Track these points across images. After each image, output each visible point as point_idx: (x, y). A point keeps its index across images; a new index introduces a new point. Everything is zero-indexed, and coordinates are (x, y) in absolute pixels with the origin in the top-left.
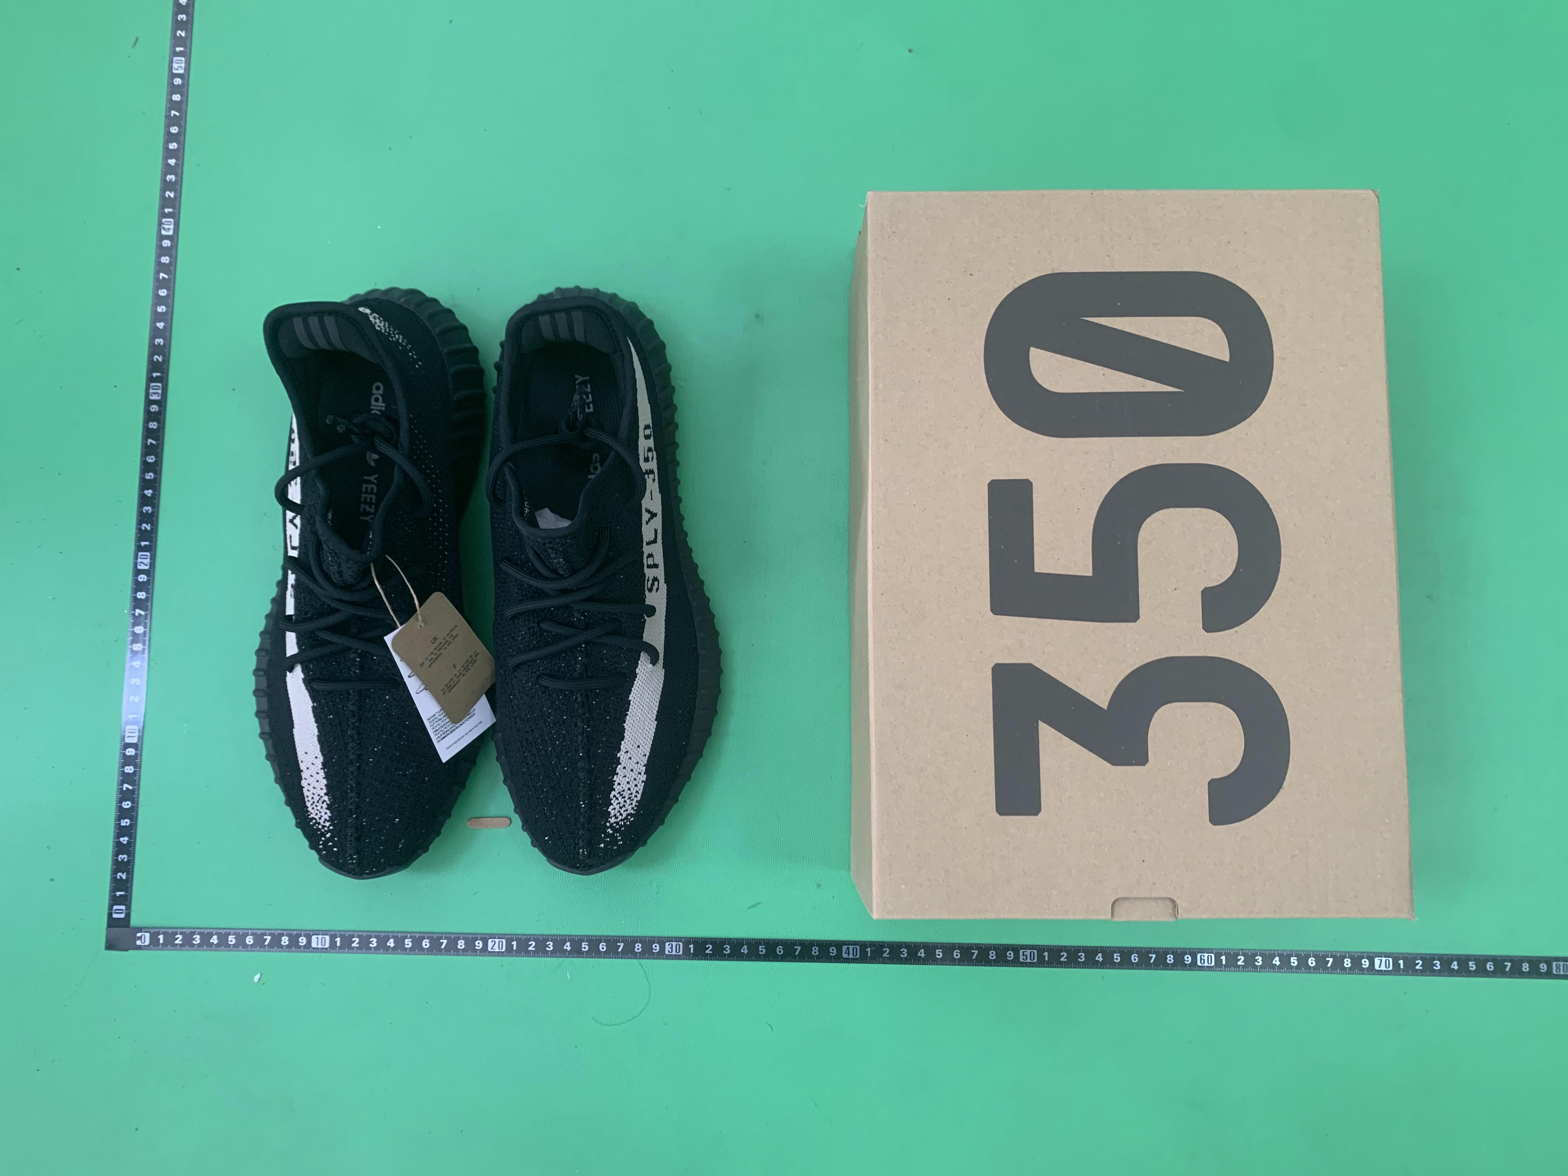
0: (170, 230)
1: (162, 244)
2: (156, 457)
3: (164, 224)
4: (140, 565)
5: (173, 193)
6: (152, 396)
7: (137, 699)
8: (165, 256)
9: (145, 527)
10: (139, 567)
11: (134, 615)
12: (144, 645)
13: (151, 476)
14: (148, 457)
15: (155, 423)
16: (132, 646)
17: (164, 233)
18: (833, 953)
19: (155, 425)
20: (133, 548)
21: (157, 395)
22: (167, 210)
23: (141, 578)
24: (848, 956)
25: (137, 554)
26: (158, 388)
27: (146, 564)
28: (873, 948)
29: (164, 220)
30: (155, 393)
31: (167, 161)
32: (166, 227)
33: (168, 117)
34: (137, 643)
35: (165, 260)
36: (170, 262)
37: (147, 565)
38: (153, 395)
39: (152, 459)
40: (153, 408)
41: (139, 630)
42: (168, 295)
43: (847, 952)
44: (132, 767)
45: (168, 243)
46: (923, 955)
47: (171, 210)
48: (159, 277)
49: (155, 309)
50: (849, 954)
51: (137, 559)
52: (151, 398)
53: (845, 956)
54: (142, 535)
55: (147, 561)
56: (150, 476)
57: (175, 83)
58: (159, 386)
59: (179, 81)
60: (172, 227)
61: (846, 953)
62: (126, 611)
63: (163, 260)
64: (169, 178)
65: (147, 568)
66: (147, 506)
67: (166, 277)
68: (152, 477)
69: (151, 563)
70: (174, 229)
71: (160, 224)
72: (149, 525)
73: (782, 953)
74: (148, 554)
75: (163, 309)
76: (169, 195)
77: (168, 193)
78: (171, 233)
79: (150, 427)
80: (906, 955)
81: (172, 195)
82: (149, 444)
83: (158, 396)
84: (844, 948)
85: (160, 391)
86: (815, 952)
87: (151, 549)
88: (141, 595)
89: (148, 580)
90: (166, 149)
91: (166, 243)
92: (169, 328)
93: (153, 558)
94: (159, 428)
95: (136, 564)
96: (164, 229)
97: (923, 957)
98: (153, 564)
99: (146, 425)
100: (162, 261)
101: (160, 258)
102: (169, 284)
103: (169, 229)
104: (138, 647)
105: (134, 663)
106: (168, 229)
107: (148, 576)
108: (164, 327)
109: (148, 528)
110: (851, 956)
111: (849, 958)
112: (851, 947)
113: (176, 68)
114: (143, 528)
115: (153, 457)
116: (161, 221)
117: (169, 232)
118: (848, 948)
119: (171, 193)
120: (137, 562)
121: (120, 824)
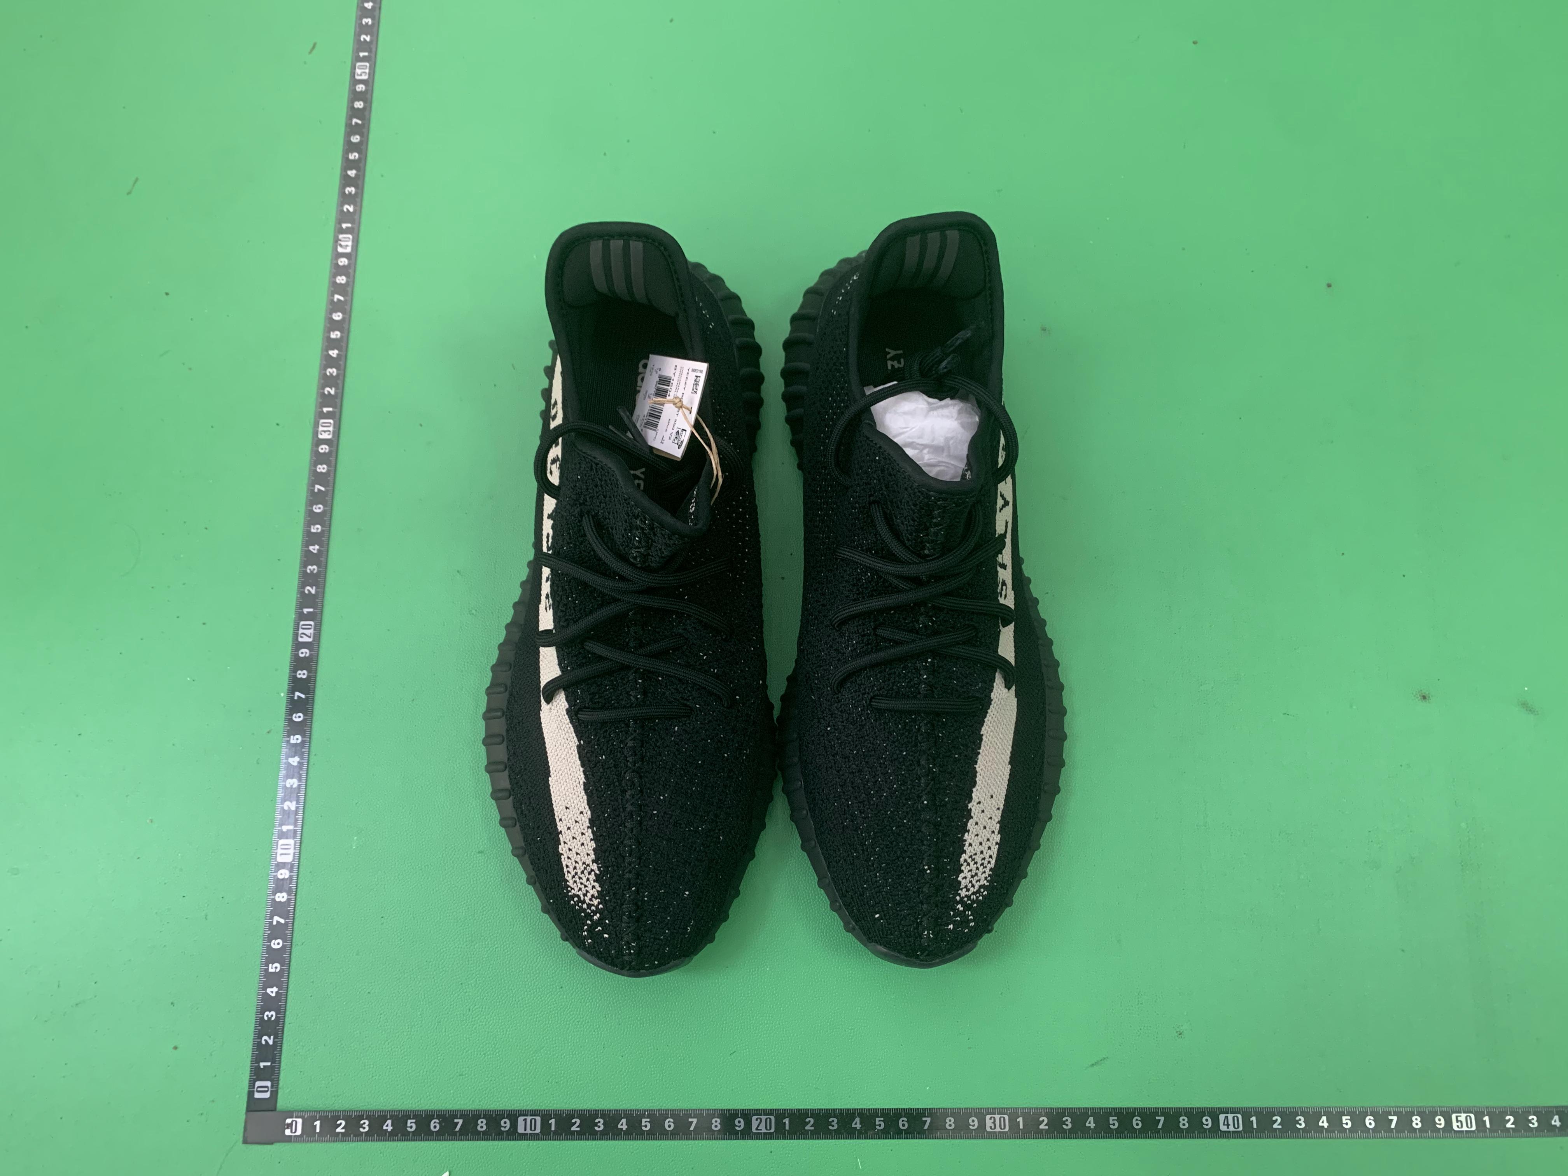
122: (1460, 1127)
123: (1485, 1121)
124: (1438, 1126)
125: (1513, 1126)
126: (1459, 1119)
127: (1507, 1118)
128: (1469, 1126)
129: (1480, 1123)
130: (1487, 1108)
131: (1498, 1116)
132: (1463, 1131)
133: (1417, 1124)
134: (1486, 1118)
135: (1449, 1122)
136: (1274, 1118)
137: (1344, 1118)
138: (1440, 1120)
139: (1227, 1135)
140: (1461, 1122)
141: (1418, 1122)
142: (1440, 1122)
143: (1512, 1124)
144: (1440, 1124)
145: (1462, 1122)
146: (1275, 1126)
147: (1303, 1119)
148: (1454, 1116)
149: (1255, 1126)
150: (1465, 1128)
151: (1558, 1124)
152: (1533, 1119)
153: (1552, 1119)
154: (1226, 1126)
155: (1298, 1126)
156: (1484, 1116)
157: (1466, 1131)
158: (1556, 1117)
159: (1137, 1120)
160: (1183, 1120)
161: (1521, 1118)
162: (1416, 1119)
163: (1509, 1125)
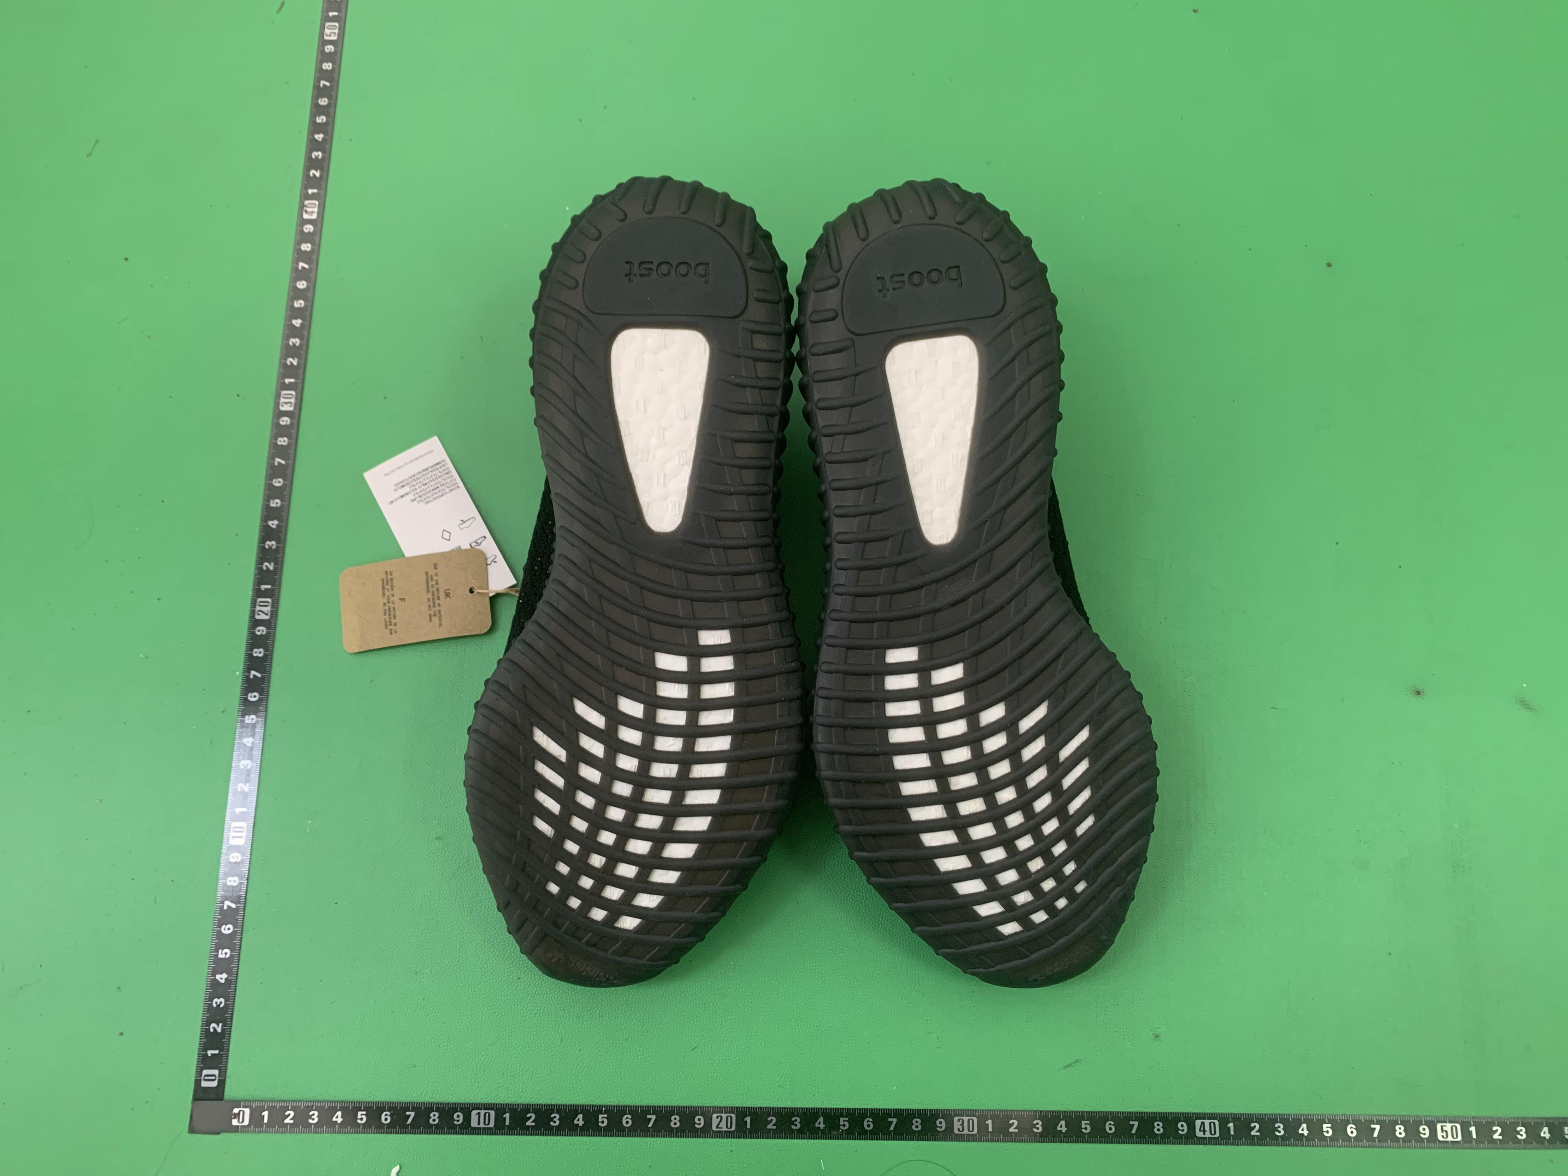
1: (303, 230)
2: (285, 480)
3: (306, 207)
4: (258, 614)
5: (319, 171)
6: (283, 406)
7: (246, 788)
8: (306, 243)
9: (266, 566)
10: (257, 617)
11: (248, 677)
12: (259, 717)
14: (275, 482)
15: (286, 439)
16: (244, 717)
17: (306, 216)
18: (1183, 1131)
19: (284, 441)
21: (290, 404)
22: (310, 191)
23: (259, 631)
24: (1204, 1134)
25: (255, 601)
26: (290, 396)
27: (266, 612)
28: (1238, 1123)
29: (306, 202)
30: (286, 403)
31: (314, 136)
32: (309, 210)
33: (317, 87)
34: (250, 713)
35: (306, 247)
36: (312, 250)
37: (267, 614)
38: (284, 405)
39: (279, 482)
40: (283, 421)
41: (253, 697)
42: (308, 288)
43: (1202, 1129)
46: (1305, 1133)
47: (315, 191)
48: (297, 268)
49: (291, 303)
50: (1204, 1131)
51: (255, 607)
52: (282, 408)
53: (1199, 1134)
54: (263, 576)
55: (268, 609)
56: (277, 505)
57: (326, 51)
58: (292, 395)
59: (331, 49)
60: (316, 210)
61: (1200, 1131)
63: (304, 247)
64: (315, 156)
65: (267, 617)
66: (270, 540)
67: (307, 266)
68: (280, 507)
69: (272, 612)
70: (319, 212)
71: (302, 207)
72: (272, 564)
73: (1113, 1130)
74: (269, 600)
75: (301, 304)
76: (313, 174)
77: (312, 172)
78: (314, 217)
79: (279, 443)
80: (1282, 1133)
81: (318, 174)
82: (276, 464)
83: (290, 406)
84: (1198, 1123)
85: (293, 401)
86: (1159, 1130)
87: (274, 594)
88: (258, 652)
89: (268, 633)
90: (313, 123)
91: (309, 229)
92: (307, 325)
93: (275, 605)
94: (290, 444)
95: (253, 613)
96: (306, 212)
97: (1306, 1135)
98: (274, 613)
99: (274, 441)
100: (303, 249)
101: (300, 246)
102: (309, 275)
103: (312, 212)
104: (251, 719)
105: (245, 740)
106: (312, 210)
107: (268, 628)
108: (301, 324)
109: (271, 567)
110: (1208, 1135)
112: (1207, 1122)
114: (264, 568)
115: (281, 479)
116: (303, 203)
117: (312, 215)
118: (1203, 1123)
119: (317, 171)
120: (254, 611)
121: (217, 955)
122: (1445, 1137)
123: (1471, 1132)
124: (1422, 1136)
125: (1501, 1137)
127: (1494, 1128)
128: (1455, 1136)
129: (1466, 1133)
130: (1474, 1118)
131: (1485, 1128)
133: (1400, 1133)
134: (1473, 1129)
135: (1433, 1132)
136: (1252, 1125)
137: (1325, 1126)
138: (1424, 1129)
139: (1203, 1141)
140: (1446, 1132)
141: (1402, 1131)
142: (1424, 1131)
143: (1500, 1135)
144: (1425, 1134)
145: (1448, 1132)
146: (1253, 1133)
147: (1282, 1126)
148: (1439, 1126)
149: (1232, 1133)
150: (1450, 1139)
151: (1547, 1136)
152: (1521, 1130)
153: (1541, 1131)
154: (1202, 1133)
155: (1277, 1133)
156: (1471, 1126)
157: (1452, 1142)
158: (1546, 1129)
159: (1110, 1124)
160: (1158, 1125)
161: (1509, 1129)
162: (1400, 1128)
163: (1496, 1136)
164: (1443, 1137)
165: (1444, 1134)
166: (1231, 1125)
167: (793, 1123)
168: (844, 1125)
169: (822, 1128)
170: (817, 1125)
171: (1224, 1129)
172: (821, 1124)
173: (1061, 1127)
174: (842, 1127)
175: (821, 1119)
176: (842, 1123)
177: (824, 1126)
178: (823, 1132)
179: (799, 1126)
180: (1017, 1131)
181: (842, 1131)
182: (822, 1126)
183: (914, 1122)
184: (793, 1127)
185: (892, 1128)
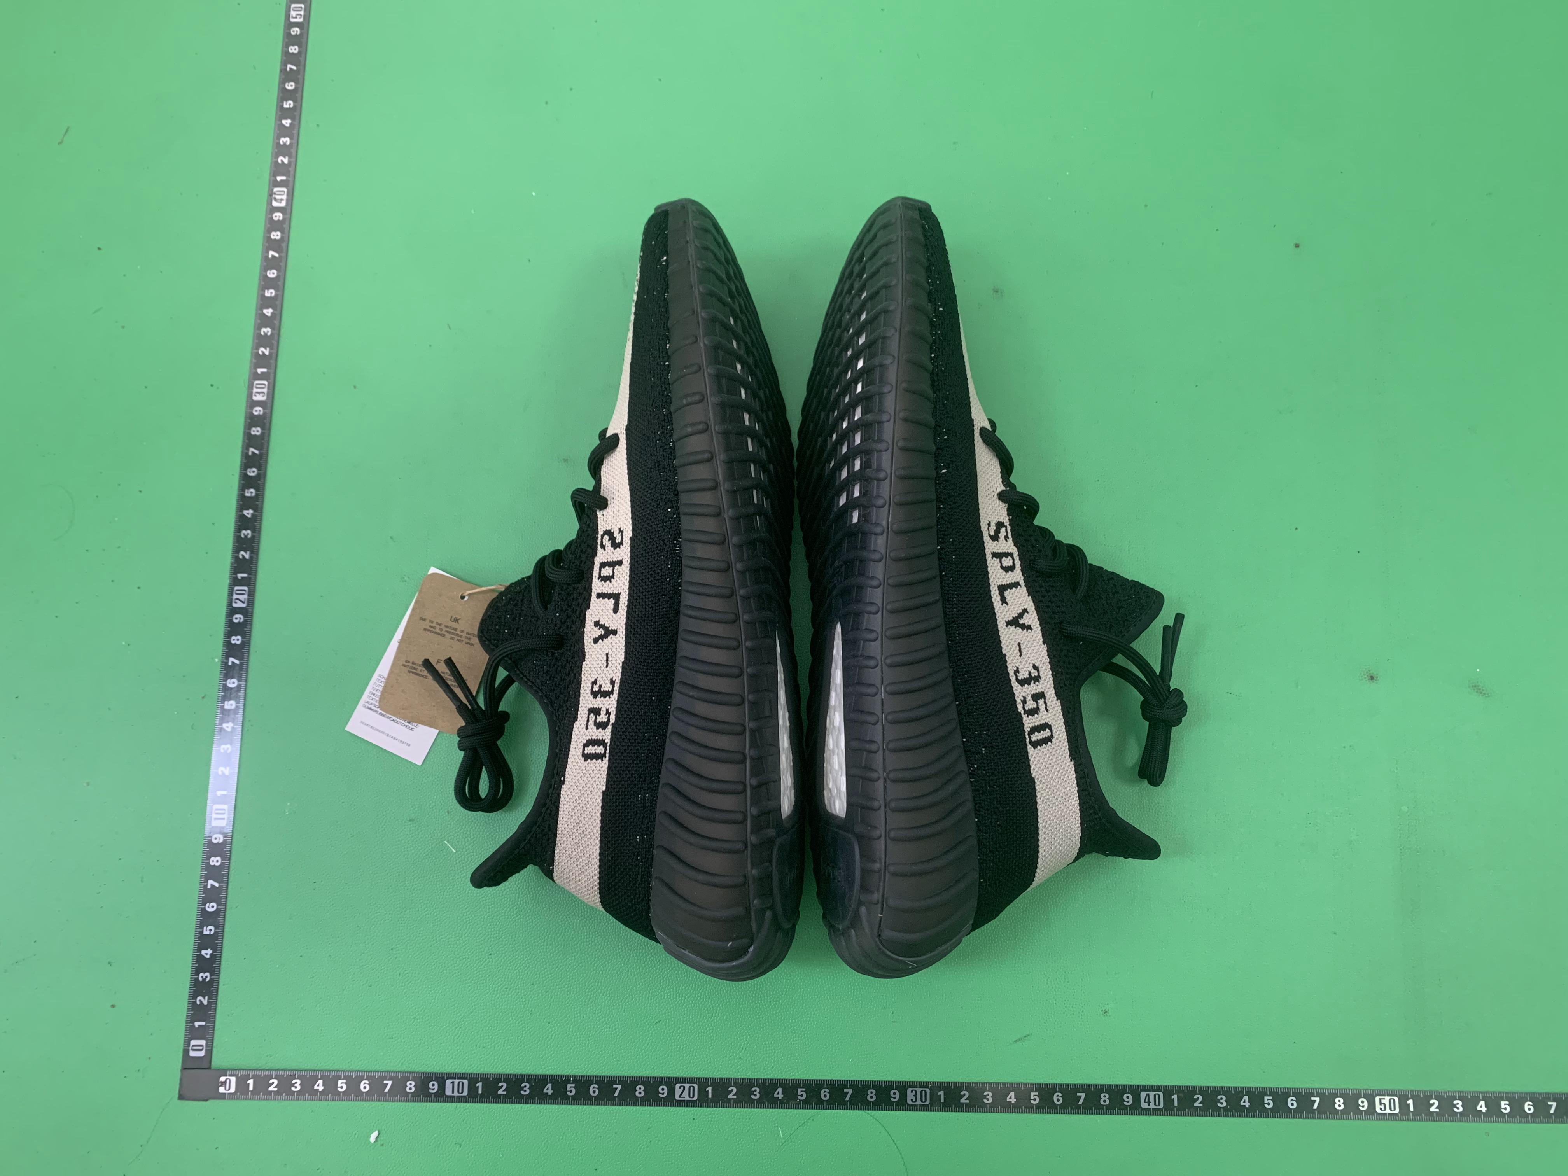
0: (282, 202)
1: (272, 218)
2: (259, 470)
3: (275, 194)
4: (236, 603)
5: (287, 158)
6: (255, 396)
7: (227, 772)
8: (275, 231)
9: (243, 555)
10: (234, 605)
11: (226, 664)
12: (238, 703)
13: (252, 493)
14: (249, 470)
15: (259, 429)
16: (224, 703)
17: (275, 204)
18: (1128, 1102)
19: (258, 431)
20: (227, 581)
21: (262, 394)
22: (279, 178)
23: (236, 619)
24: (1149, 1105)
25: (232, 589)
26: (263, 386)
27: (243, 600)
28: (1181, 1095)
29: (275, 189)
30: (259, 393)
31: (281, 121)
32: (278, 197)
33: (283, 70)
34: (230, 699)
35: (276, 235)
36: (282, 238)
37: (243, 602)
38: (257, 395)
39: (254, 472)
40: (256, 411)
41: (232, 683)
42: (278, 277)
43: (1147, 1100)
44: (218, 858)
45: (279, 216)
46: (1247, 1104)
47: (284, 178)
48: (268, 256)
49: (262, 292)
50: (1149, 1103)
51: (232, 595)
52: (255, 398)
53: (1144, 1105)
54: (239, 565)
55: (244, 597)
56: (250, 493)
57: (293, 33)
58: (264, 384)
59: (297, 31)
60: (285, 197)
61: (1145, 1102)
62: (217, 660)
63: (274, 235)
64: (283, 141)
65: (244, 605)
66: (246, 529)
67: (277, 255)
68: (253, 495)
69: (249, 600)
70: (287, 200)
71: (271, 194)
72: (248, 552)
73: (1061, 1102)
74: (246, 588)
75: (271, 293)
76: (282, 161)
77: (281, 158)
78: (283, 204)
79: (253, 433)
80: (1225, 1104)
81: (286, 161)
82: (250, 454)
83: (263, 396)
84: (1143, 1095)
85: (265, 390)
86: (1105, 1101)
87: (250, 583)
88: (236, 640)
89: (245, 621)
90: (280, 108)
91: (278, 216)
92: (278, 315)
93: (252, 593)
94: (263, 434)
95: (230, 602)
96: (275, 199)
97: (1247, 1106)
98: (251, 602)
99: (247, 431)
100: (272, 237)
101: (270, 234)
102: (279, 264)
103: (282, 200)
104: (230, 705)
105: (225, 725)
106: (281, 198)
107: (245, 616)
108: (272, 313)
109: (247, 556)
110: (1152, 1106)
111: (1150, 1109)
112: (1152, 1094)
113: (294, 16)
114: (241, 557)
115: (254, 469)
116: (272, 190)
117: (281, 203)
118: (1148, 1095)
119: (285, 158)
120: (232, 599)
121: (202, 932)
122: (1383, 1109)
123: (1409, 1105)
124: (1361, 1108)
125: (1437, 1110)
126: (1383, 1101)
127: (1432, 1102)
128: (1393, 1109)
129: (1404, 1106)
130: (1412, 1091)
131: (1422, 1101)
132: (1386, 1114)
133: (1339, 1106)
134: (1410, 1102)
135: (1372, 1104)
136: (1196, 1097)
137: (1266, 1098)
138: (1363, 1102)
139: (1147, 1112)
140: (1384, 1104)
141: (1341, 1103)
142: (1364, 1104)
143: (1436, 1108)
144: (1363, 1107)
145: (1386, 1104)
146: (1196, 1104)
147: (1224, 1098)
148: (1377, 1099)
149: (1176, 1104)
150: (1388, 1111)
151: (1484, 1109)
152: (1458, 1104)
153: (1478, 1104)
154: (1147, 1104)
155: (1219, 1105)
156: (1409, 1099)
157: (1389, 1114)
158: (1482, 1103)
159: (1058, 1096)
160: (1105, 1096)
161: (1446, 1102)
162: (1339, 1101)
163: (1433, 1109)
164: (1381, 1109)
165: (1382, 1106)
166: (1175, 1097)
167: (753, 1093)
168: (802, 1096)
169: (780, 1098)
170: (776, 1095)
171: (1168, 1101)
172: (779, 1094)
173: (1011, 1098)
174: (799, 1097)
175: (780, 1090)
176: (799, 1093)
177: (783, 1096)
178: (782, 1102)
179: (758, 1096)
180: (968, 1101)
181: (800, 1100)
182: (781, 1096)
183: (869, 1092)
184: (753, 1097)
185: (847, 1098)
